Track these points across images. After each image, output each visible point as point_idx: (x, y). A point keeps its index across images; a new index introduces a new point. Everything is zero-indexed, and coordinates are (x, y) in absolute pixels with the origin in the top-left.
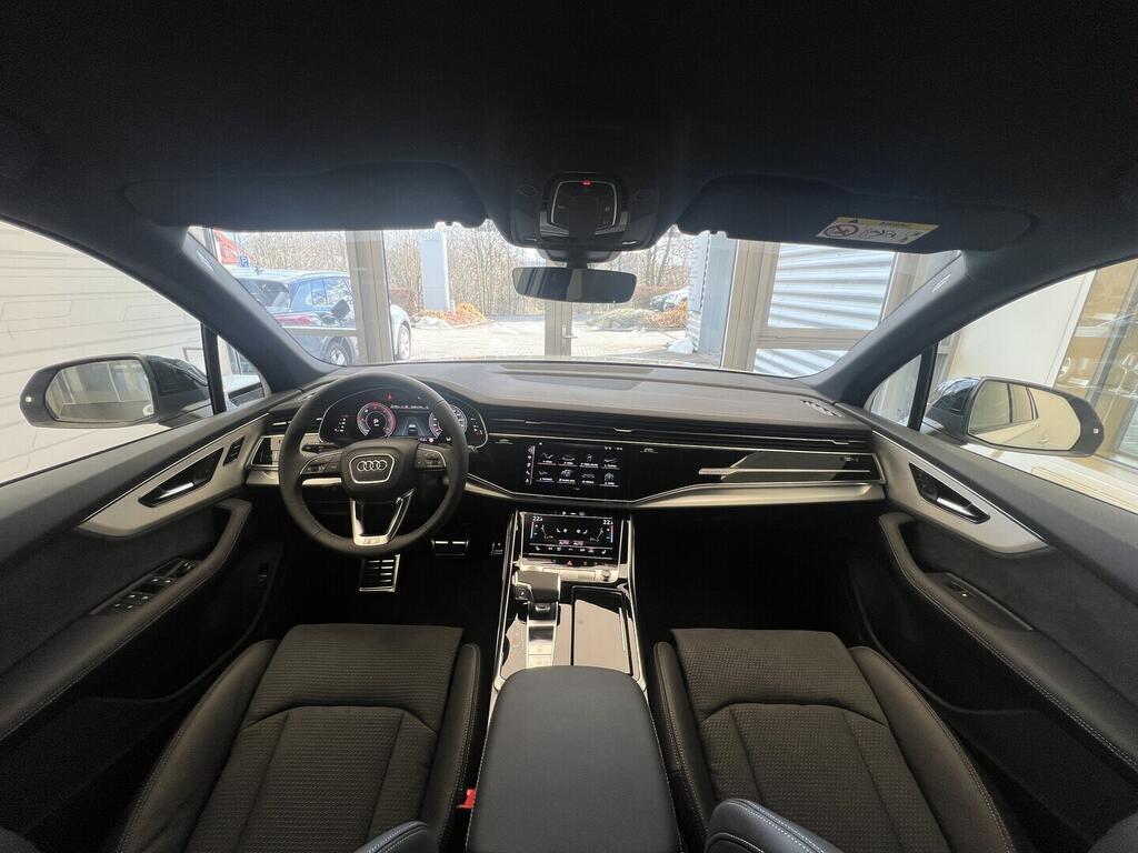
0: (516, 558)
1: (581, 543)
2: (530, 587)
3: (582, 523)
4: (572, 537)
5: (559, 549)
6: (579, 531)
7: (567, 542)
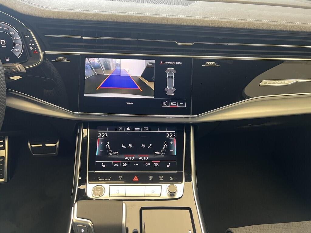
0: (82, 182)
1: (146, 157)
2: (90, 223)
3: (146, 138)
4: (137, 150)
5: (125, 165)
6: (143, 146)
7: (132, 157)
